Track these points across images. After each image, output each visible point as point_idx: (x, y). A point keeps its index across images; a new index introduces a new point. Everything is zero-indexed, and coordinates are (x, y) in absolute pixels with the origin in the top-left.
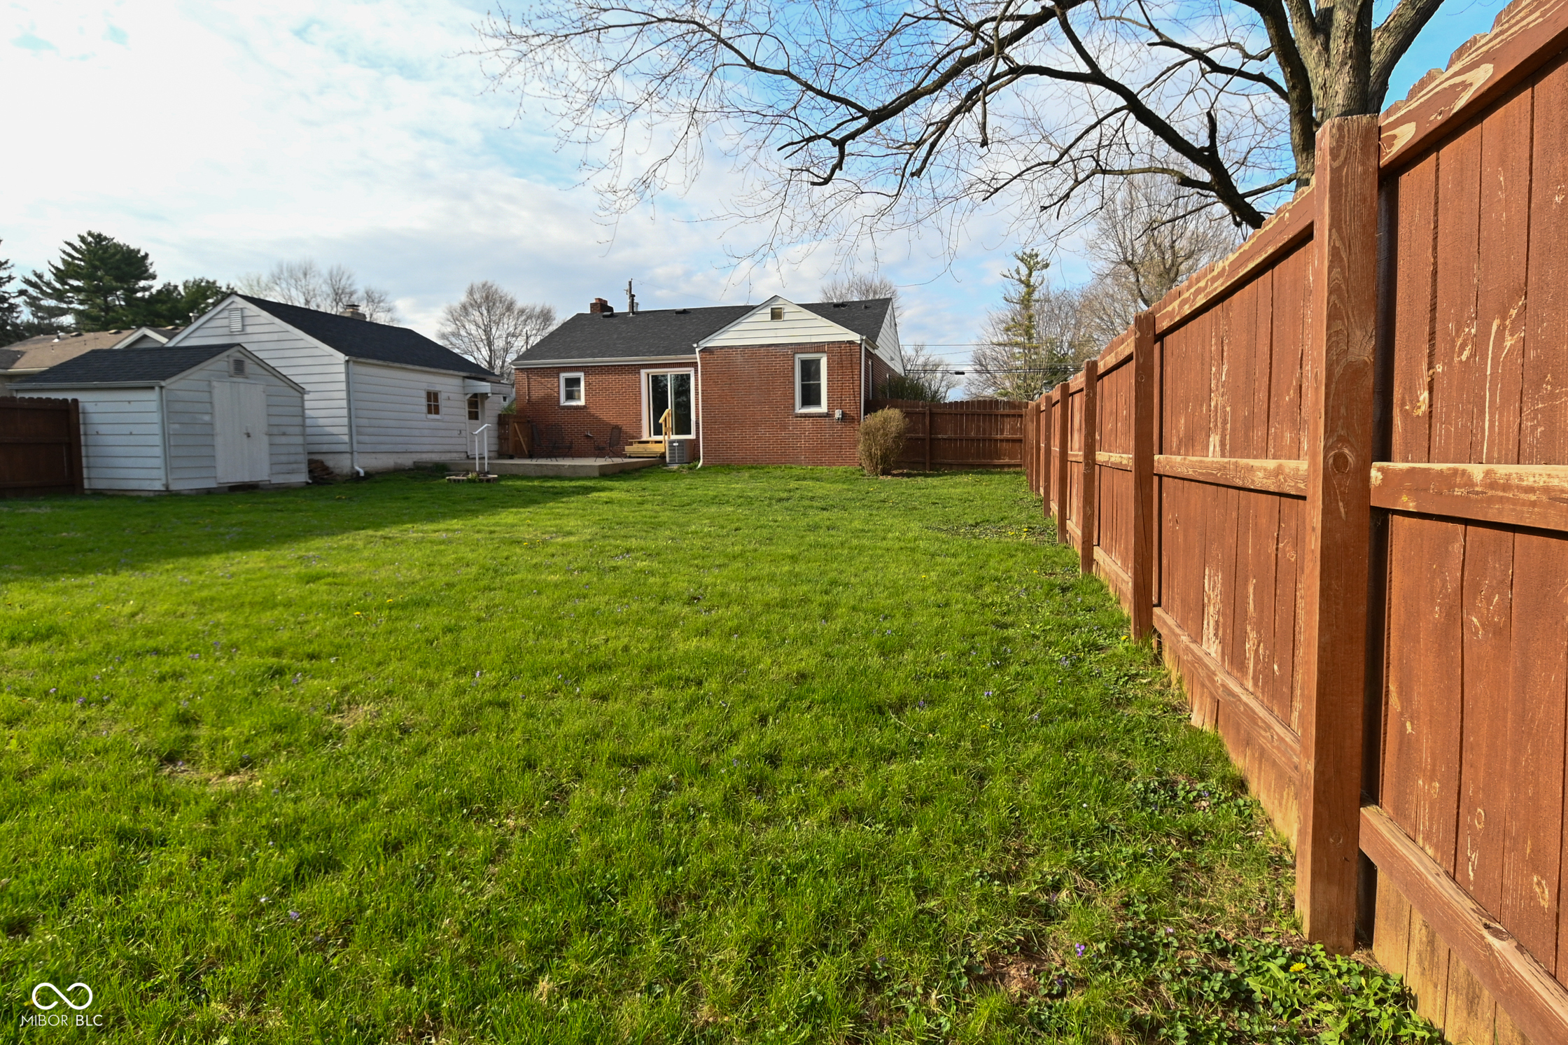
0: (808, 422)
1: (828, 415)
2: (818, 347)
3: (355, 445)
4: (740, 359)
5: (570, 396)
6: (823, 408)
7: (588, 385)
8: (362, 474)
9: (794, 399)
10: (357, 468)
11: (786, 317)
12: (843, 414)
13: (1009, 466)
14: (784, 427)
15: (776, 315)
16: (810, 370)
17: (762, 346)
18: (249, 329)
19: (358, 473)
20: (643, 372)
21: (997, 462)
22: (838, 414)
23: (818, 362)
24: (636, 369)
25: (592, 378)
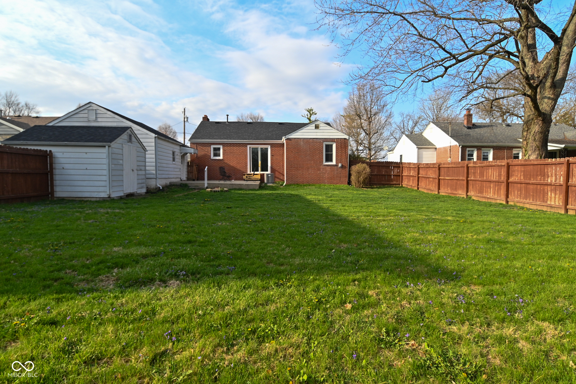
0: (329, 168)
1: (336, 165)
2: (333, 140)
3: (158, 175)
4: (302, 143)
5: (215, 155)
6: (334, 163)
7: (224, 151)
8: (161, 188)
9: (323, 159)
10: (158, 185)
11: (321, 128)
12: (342, 165)
13: (396, 184)
14: (319, 170)
15: (317, 127)
16: (329, 148)
17: (311, 138)
18: (99, 120)
19: (159, 188)
20: (248, 146)
21: (391, 183)
22: (340, 165)
23: (332, 145)
24: (246, 145)
25: (226, 148)
